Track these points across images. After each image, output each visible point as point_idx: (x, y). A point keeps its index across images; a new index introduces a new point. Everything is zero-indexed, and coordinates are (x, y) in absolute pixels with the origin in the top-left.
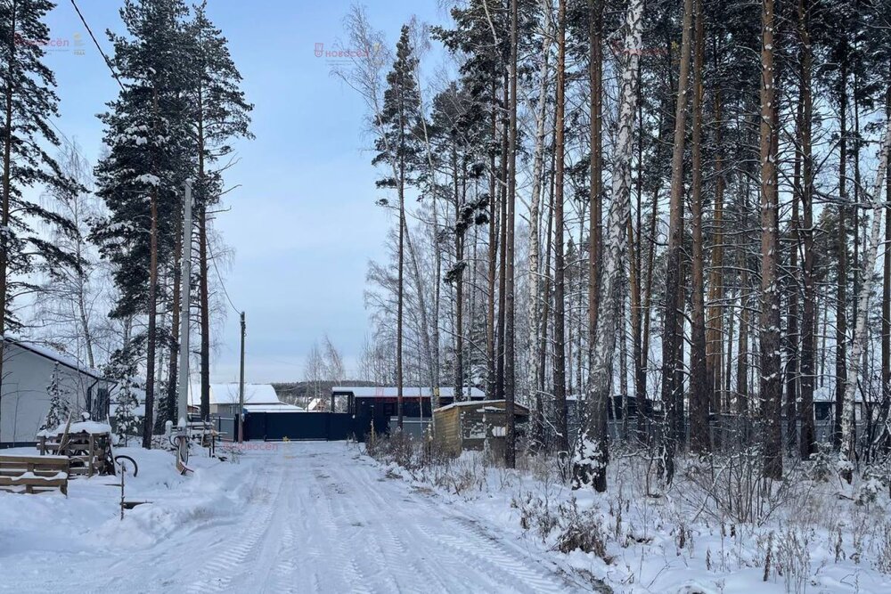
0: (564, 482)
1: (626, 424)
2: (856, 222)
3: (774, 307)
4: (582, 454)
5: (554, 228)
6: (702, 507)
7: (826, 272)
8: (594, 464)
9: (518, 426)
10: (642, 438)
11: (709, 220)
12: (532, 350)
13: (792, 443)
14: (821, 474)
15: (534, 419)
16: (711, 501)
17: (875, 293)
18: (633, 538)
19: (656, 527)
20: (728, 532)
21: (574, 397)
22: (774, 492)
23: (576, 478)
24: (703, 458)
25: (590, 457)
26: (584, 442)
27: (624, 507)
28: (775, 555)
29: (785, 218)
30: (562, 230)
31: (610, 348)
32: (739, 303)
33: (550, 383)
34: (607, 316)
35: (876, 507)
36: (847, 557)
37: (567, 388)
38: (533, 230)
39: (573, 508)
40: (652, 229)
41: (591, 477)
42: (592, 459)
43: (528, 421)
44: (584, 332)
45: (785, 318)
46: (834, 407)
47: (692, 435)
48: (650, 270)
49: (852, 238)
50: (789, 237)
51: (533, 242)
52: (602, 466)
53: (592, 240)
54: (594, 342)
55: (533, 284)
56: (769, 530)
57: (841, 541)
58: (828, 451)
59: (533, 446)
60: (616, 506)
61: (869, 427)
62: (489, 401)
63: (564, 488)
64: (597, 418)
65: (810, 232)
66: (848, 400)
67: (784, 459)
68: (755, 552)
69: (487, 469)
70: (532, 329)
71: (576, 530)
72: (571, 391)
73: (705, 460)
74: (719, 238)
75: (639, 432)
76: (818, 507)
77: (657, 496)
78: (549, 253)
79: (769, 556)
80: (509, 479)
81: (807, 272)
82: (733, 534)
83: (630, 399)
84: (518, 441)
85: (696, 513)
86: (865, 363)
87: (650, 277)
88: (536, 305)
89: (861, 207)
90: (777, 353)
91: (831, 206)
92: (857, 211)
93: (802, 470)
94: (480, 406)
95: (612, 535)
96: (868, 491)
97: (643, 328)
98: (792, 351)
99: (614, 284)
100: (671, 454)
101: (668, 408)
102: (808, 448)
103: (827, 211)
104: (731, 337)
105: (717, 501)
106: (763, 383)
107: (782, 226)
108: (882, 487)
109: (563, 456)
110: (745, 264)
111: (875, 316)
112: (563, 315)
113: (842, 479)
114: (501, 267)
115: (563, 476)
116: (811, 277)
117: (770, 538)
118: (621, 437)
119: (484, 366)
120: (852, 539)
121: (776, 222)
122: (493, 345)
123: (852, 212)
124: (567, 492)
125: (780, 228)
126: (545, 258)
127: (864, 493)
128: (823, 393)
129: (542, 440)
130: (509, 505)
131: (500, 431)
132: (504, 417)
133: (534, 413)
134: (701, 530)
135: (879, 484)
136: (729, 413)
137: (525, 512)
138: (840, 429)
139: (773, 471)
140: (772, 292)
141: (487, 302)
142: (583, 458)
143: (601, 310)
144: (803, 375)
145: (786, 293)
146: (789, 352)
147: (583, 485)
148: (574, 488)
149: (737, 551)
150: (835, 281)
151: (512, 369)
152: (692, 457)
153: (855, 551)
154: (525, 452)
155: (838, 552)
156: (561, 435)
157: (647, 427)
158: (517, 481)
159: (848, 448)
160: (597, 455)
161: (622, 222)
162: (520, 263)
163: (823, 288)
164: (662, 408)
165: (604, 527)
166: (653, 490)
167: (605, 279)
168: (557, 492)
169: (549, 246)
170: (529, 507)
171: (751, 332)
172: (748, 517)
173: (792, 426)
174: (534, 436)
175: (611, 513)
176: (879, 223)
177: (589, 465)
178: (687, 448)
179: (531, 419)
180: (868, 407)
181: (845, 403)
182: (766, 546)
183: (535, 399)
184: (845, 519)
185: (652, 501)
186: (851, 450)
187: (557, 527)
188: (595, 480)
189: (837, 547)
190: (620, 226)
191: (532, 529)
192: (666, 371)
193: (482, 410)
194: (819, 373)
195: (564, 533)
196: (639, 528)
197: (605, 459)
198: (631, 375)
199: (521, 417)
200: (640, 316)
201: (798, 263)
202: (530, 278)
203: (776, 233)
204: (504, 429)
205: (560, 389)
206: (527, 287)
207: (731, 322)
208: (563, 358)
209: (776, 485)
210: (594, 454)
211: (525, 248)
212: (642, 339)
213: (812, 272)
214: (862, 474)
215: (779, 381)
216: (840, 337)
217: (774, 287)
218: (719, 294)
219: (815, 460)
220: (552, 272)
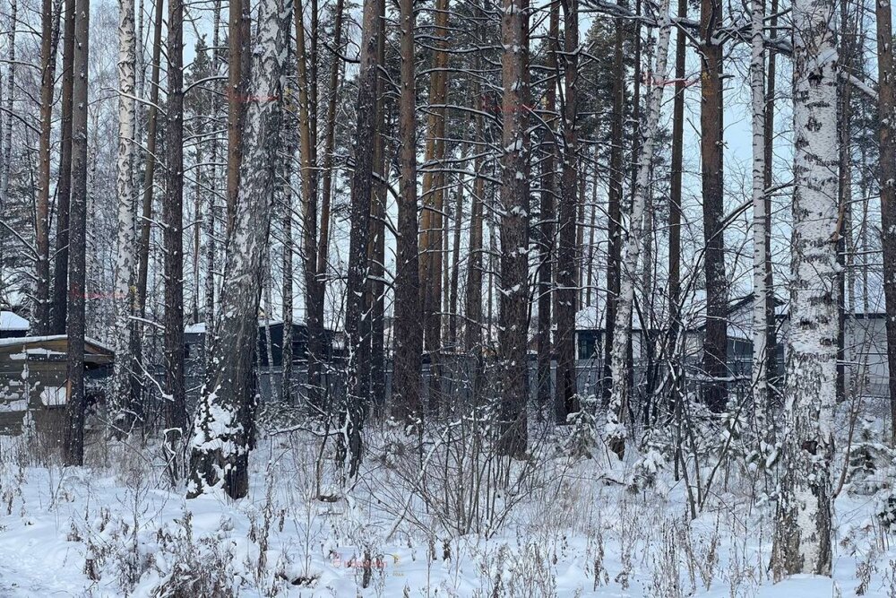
0: (174, 484)
1: (289, 375)
2: (637, 46)
3: (519, 175)
4: (207, 431)
5: (166, 16)
6: (402, 512)
7: (596, 123)
8: (228, 448)
9: (92, 385)
10: (315, 397)
11: (425, 26)
12: (123, 239)
13: (542, 398)
14: (581, 448)
15: (123, 370)
16: (418, 501)
17: (662, 159)
18: (285, 578)
19: (326, 553)
20: (440, 553)
21: (199, 328)
22: (513, 479)
23: (194, 477)
24: (410, 427)
25: (221, 436)
26: (211, 411)
27: (274, 525)
28: (505, 586)
29: (538, 32)
30: (181, 19)
31: (259, 239)
32: (471, 168)
33: (157, 303)
34: (256, 182)
35: (656, 495)
36: (612, 579)
37: (186, 311)
38: (125, 14)
39: (184, 533)
40: (337, 32)
41: (221, 473)
42: (225, 440)
43: (111, 373)
44: (220, 209)
45: (537, 195)
46: (604, 337)
47: (394, 390)
48: (333, 103)
49: (631, 71)
50: (544, 64)
51: (125, 37)
52: (241, 452)
53: (233, 43)
54: (234, 227)
55: (125, 117)
56: (501, 542)
57: (602, 554)
58: (593, 409)
59: (120, 421)
60: (261, 523)
61: (650, 367)
62: (36, 339)
63: (172, 495)
64: (234, 364)
65: (574, 58)
66: (620, 327)
67: (531, 423)
68: (476, 581)
69: (26, 470)
70: (123, 200)
71: (186, 573)
72: (196, 317)
73: (413, 432)
74: (441, 57)
75: (309, 387)
76: (574, 499)
77: (332, 499)
78: (157, 61)
79: (497, 588)
80: (68, 488)
81: (568, 121)
82: (447, 555)
83: (297, 328)
84: (93, 412)
85: (394, 523)
86: (647, 268)
87: (332, 116)
88: (132, 155)
89: (644, 23)
90: (522, 250)
91: (603, 18)
92: (639, 30)
93: (556, 441)
94: (17, 349)
95: (250, 577)
96: (646, 470)
97: (320, 203)
98: (546, 248)
99: (268, 125)
100: (358, 425)
101: (354, 344)
102: (567, 405)
103: (598, 26)
104: (459, 224)
105: (428, 501)
106: (503, 300)
107: (534, 44)
108: (663, 463)
109: (173, 437)
110: (480, 103)
111: (660, 195)
112: (181, 176)
113: (610, 452)
114: (65, 81)
115: (173, 474)
116: (574, 130)
117: (500, 557)
118: (280, 397)
119: (28, 269)
120: (619, 551)
121: (525, 37)
122: (47, 229)
123: (633, 30)
124: (175, 502)
125: (532, 48)
126: (150, 69)
127: (639, 474)
128: (588, 317)
129: (138, 409)
130: (64, 536)
131: (56, 396)
132: (64, 367)
133: (124, 358)
134: (399, 553)
135: (660, 458)
136: (452, 350)
137: (92, 548)
138: (609, 372)
139: (513, 445)
140: (516, 151)
141: (37, 146)
142: (208, 439)
143: (245, 170)
144: (560, 287)
145: (537, 154)
146: (543, 250)
147: (206, 487)
148: (191, 496)
149: (450, 584)
150: (607, 139)
151: (81, 276)
152: (392, 427)
153: (621, 568)
154: (106, 434)
155: (597, 572)
156: (170, 397)
157: (323, 379)
158: (83, 490)
159: (619, 403)
160: (234, 431)
161: (283, 16)
162: (102, 77)
163: (592, 149)
164: (347, 344)
165: (238, 564)
166: (326, 490)
167: (252, 115)
168: (159, 504)
169: (157, 50)
170: (102, 539)
171: (488, 215)
172: (473, 524)
173: (544, 370)
174: (122, 403)
175: (253, 536)
176: (666, 50)
177: (219, 450)
178: (387, 412)
179: (117, 371)
180: (649, 337)
181: (616, 331)
182: (493, 571)
183: (127, 333)
184: (611, 515)
185: (323, 507)
186: (623, 405)
187: (153, 572)
188: (228, 477)
189: (597, 564)
190: (279, 21)
191: (105, 580)
192: (353, 281)
193: (22, 356)
194: (585, 283)
195: (163, 581)
196: (297, 559)
197: (248, 438)
198: (298, 287)
199: (99, 366)
200: (314, 183)
201: (557, 106)
202: (121, 104)
203: (525, 54)
204: (63, 391)
205: (175, 314)
206: (115, 120)
207: (460, 198)
208: (180, 255)
209: (517, 467)
210: (227, 431)
211: (111, 49)
212: (319, 225)
213: (575, 123)
214: (638, 443)
215: (525, 295)
216: (614, 227)
217: (519, 143)
218: (439, 151)
219: (574, 423)
220: (164, 97)
